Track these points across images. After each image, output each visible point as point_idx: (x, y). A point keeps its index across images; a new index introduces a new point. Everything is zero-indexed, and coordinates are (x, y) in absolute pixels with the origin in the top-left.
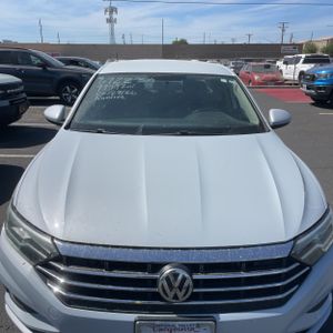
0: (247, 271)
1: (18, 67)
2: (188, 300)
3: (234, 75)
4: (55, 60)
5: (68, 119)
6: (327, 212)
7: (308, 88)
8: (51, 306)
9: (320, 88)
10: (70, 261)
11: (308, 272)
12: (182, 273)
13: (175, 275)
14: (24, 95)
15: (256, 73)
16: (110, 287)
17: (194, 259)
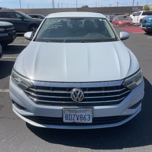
0: (105, 90)
1: (11, 19)
2: (82, 101)
3: (105, 17)
4: (27, 16)
5: (34, 37)
6: (139, 70)
7: (143, 26)
8: (31, 105)
9: (148, 26)
10: (37, 87)
11: (130, 92)
12: (80, 91)
13: (77, 92)
14: (14, 31)
15: (120, 20)
16: (53, 97)
17: (84, 86)
